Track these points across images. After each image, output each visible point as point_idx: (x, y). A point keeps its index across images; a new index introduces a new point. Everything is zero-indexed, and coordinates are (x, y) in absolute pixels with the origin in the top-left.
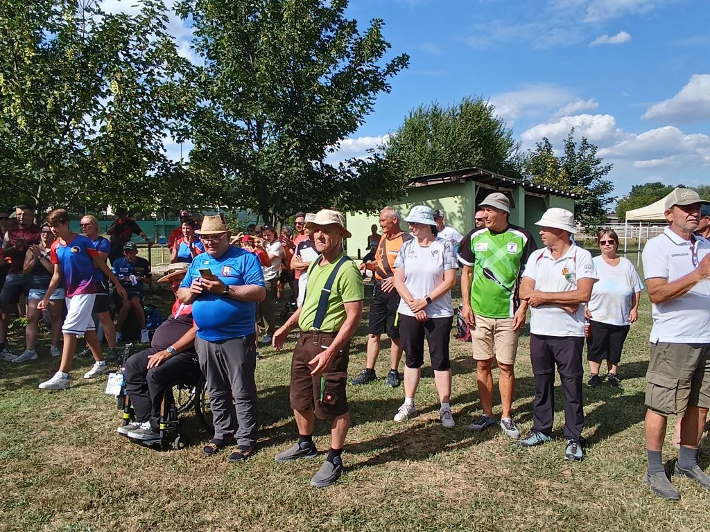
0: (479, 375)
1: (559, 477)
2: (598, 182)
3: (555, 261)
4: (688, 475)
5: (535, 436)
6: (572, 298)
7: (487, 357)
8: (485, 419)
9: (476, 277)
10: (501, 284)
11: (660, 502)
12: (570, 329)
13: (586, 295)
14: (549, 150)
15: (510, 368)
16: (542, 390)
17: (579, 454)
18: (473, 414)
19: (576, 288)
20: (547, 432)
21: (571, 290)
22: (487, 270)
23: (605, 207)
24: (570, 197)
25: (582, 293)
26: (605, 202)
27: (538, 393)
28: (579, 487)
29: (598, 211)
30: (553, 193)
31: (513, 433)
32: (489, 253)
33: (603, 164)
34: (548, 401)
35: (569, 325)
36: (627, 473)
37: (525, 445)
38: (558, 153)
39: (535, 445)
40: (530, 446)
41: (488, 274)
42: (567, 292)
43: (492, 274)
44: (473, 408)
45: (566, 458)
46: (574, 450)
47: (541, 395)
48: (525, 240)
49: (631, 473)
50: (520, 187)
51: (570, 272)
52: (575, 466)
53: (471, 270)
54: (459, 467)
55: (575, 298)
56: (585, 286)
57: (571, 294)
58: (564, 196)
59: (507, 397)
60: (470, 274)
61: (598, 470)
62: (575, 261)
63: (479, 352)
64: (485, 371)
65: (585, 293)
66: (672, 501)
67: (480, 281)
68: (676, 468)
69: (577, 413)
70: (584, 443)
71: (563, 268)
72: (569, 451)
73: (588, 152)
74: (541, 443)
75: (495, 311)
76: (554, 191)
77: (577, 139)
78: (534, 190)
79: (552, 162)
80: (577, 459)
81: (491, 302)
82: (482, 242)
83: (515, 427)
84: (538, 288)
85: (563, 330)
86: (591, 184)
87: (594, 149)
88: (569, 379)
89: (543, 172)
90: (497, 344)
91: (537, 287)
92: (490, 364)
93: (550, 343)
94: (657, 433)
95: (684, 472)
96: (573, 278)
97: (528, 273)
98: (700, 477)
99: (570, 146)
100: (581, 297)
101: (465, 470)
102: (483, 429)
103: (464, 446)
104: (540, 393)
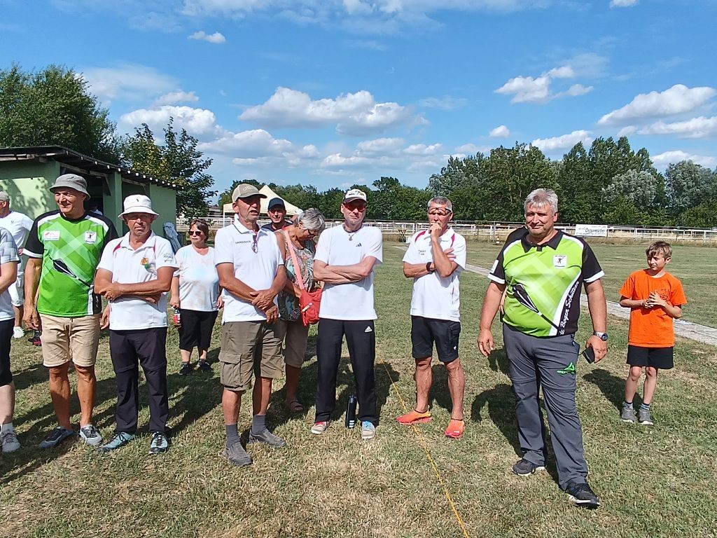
0: (53, 384)
1: (141, 474)
2: (200, 175)
3: (134, 251)
4: (261, 440)
5: (118, 438)
6: (151, 288)
7: (61, 362)
8: (60, 432)
9: (45, 271)
10: (77, 278)
11: (235, 471)
12: (151, 320)
13: (166, 284)
14: (150, 137)
15: (90, 371)
16: (125, 388)
17: (164, 444)
18: (46, 429)
19: (156, 278)
20: (133, 431)
21: (151, 280)
22: (59, 262)
23: (206, 200)
24: (171, 187)
25: (161, 283)
26: (206, 195)
27: (121, 391)
28: (161, 478)
29: (200, 203)
30: (153, 182)
31: (94, 441)
32: (61, 244)
33: (204, 158)
34: (131, 398)
35: (150, 317)
36: (209, 452)
37: (106, 450)
38: (159, 141)
39: (118, 447)
40: (113, 449)
41: (60, 266)
42: (149, 282)
43: (65, 267)
44: (46, 423)
45: (150, 452)
46: (159, 443)
47: (124, 394)
48: (106, 228)
49: (212, 451)
50: (116, 173)
51: (150, 262)
52: (159, 459)
53: (39, 263)
54: (21, 496)
55: (155, 288)
56: (165, 275)
57: (150, 284)
58: (165, 186)
59: (87, 402)
60: (37, 268)
61: (182, 456)
62: (154, 250)
63: (51, 359)
64: (59, 379)
65: (164, 283)
66: (246, 467)
67: (50, 275)
68: (250, 436)
69: (161, 404)
70: (169, 434)
71: (142, 258)
72: (154, 445)
73: (189, 144)
74: (125, 443)
75: (69, 309)
76: (154, 180)
77: (177, 130)
78: (132, 176)
79: (152, 150)
80: (162, 450)
81: (65, 299)
82: (53, 231)
83: (97, 433)
84: (116, 280)
85: (145, 322)
86: (193, 176)
87: (195, 142)
88: (152, 372)
89: (144, 159)
90: (73, 346)
91: (114, 279)
92: (65, 370)
93: (132, 337)
94: (232, 408)
95: (256, 438)
96: (153, 268)
97: (104, 265)
98: (268, 439)
99: (171, 136)
100: (161, 286)
101: (28, 497)
102: (58, 444)
103: (30, 470)
104: (122, 391)
